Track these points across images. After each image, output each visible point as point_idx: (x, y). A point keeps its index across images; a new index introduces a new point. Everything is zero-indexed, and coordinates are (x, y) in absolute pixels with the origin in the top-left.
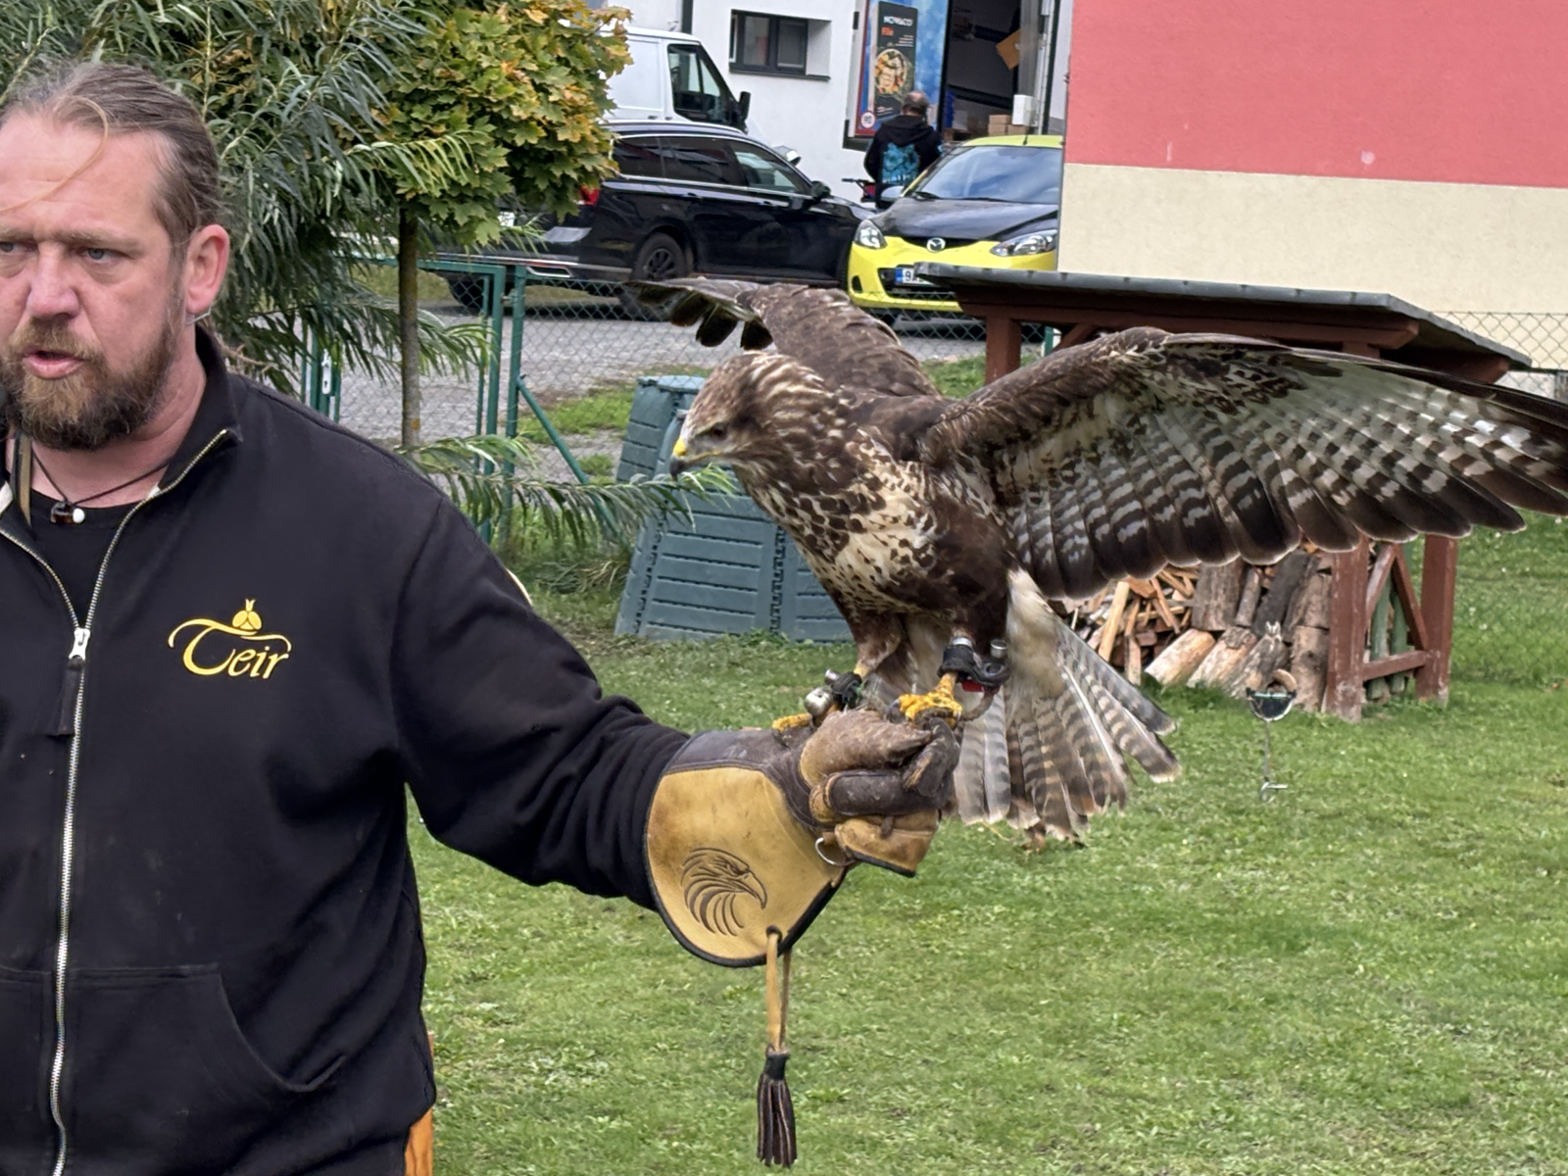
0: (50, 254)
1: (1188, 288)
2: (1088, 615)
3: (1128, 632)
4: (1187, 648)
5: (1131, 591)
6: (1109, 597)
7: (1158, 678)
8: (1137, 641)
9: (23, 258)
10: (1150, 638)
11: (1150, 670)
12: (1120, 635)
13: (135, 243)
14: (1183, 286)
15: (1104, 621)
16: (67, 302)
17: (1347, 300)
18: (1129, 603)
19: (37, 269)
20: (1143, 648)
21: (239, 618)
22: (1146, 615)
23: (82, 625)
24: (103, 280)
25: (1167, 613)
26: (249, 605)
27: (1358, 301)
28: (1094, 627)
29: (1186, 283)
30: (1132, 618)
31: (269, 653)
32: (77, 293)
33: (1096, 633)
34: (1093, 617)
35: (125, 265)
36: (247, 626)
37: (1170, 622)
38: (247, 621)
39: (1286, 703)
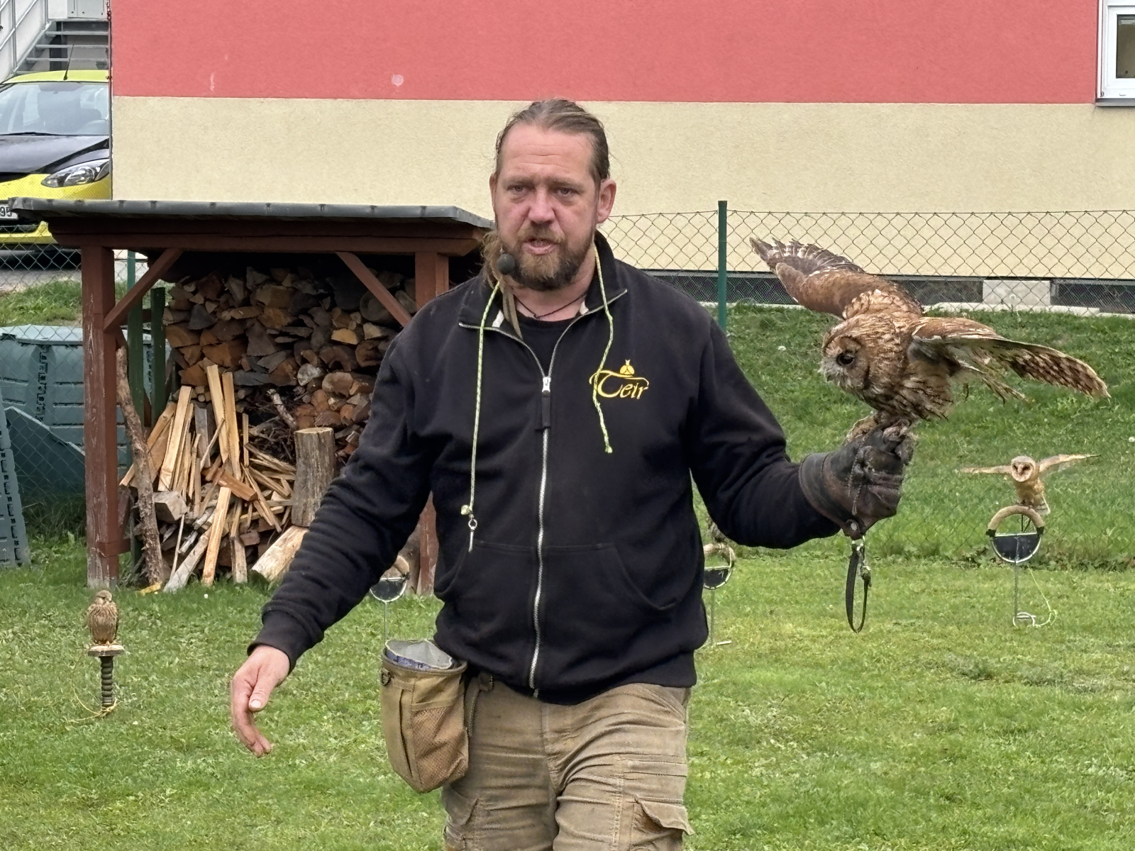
0: (542, 193)
1: (271, 209)
2: (194, 520)
3: (233, 534)
4: (289, 545)
5: (232, 495)
6: (214, 502)
7: (265, 574)
8: (241, 541)
9: (526, 195)
10: (253, 538)
11: (256, 568)
12: (225, 537)
13: (580, 186)
14: (265, 208)
15: (210, 525)
16: (550, 215)
17: (418, 213)
18: (231, 506)
19: (535, 200)
20: (247, 548)
21: (623, 370)
22: (249, 516)
23: (547, 375)
24: (567, 203)
25: (267, 513)
26: (628, 362)
27: (427, 214)
28: (201, 531)
29: (268, 205)
30: (236, 520)
31: (639, 386)
32: (555, 211)
33: (202, 537)
34: (199, 522)
35: (576, 198)
36: (627, 373)
37: (272, 521)
38: (627, 370)
39: (401, 585)
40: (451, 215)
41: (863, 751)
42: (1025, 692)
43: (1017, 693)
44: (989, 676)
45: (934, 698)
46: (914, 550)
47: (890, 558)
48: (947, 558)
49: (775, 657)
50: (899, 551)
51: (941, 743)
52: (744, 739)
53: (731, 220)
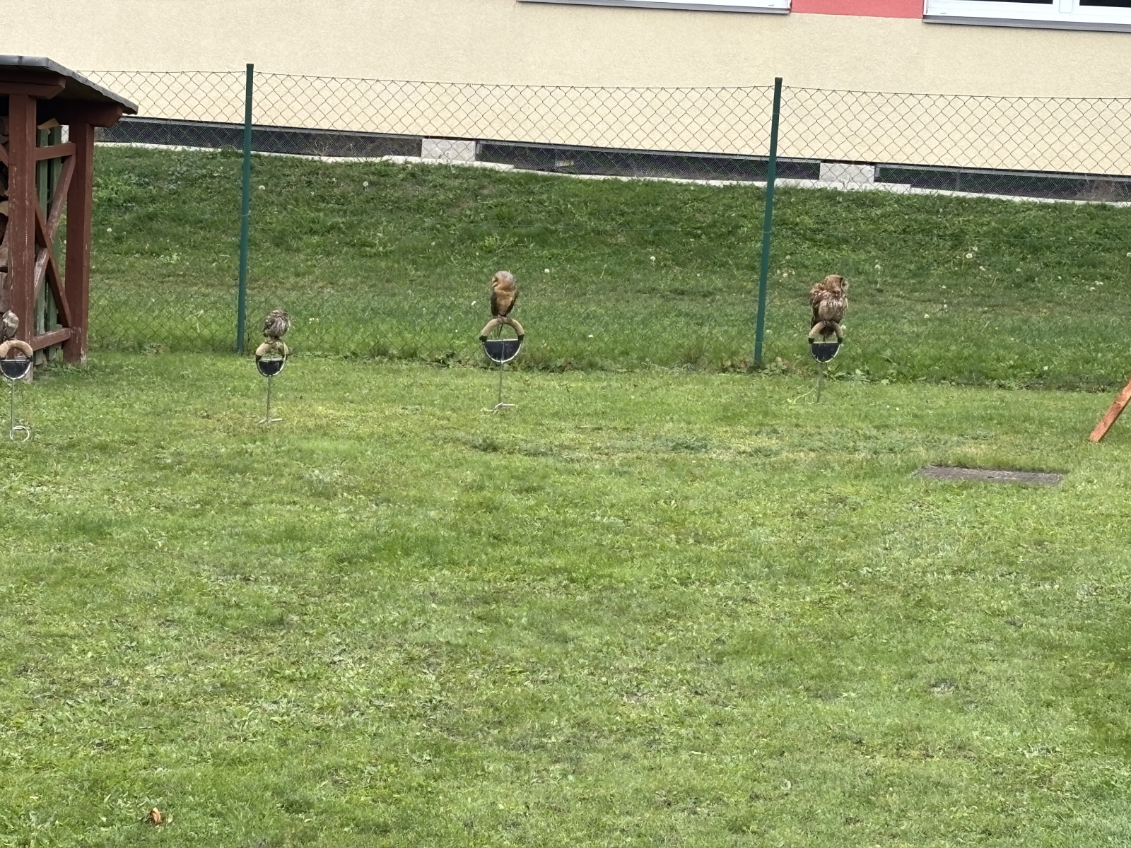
17: (15, 61)
27: (23, 63)
39: (26, 366)
40: (44, 65)
41: (420, 502)
42: (528, 462)
43: (520, 462)
44: (495, 449)
45: (458, 464)
46: (395, 352)
47: (377, 359)
48: (423, 360)
49: (324, 431)
50: (383, 352)
51: (475, 498)
52: (323, 493)
53: (256, 80)
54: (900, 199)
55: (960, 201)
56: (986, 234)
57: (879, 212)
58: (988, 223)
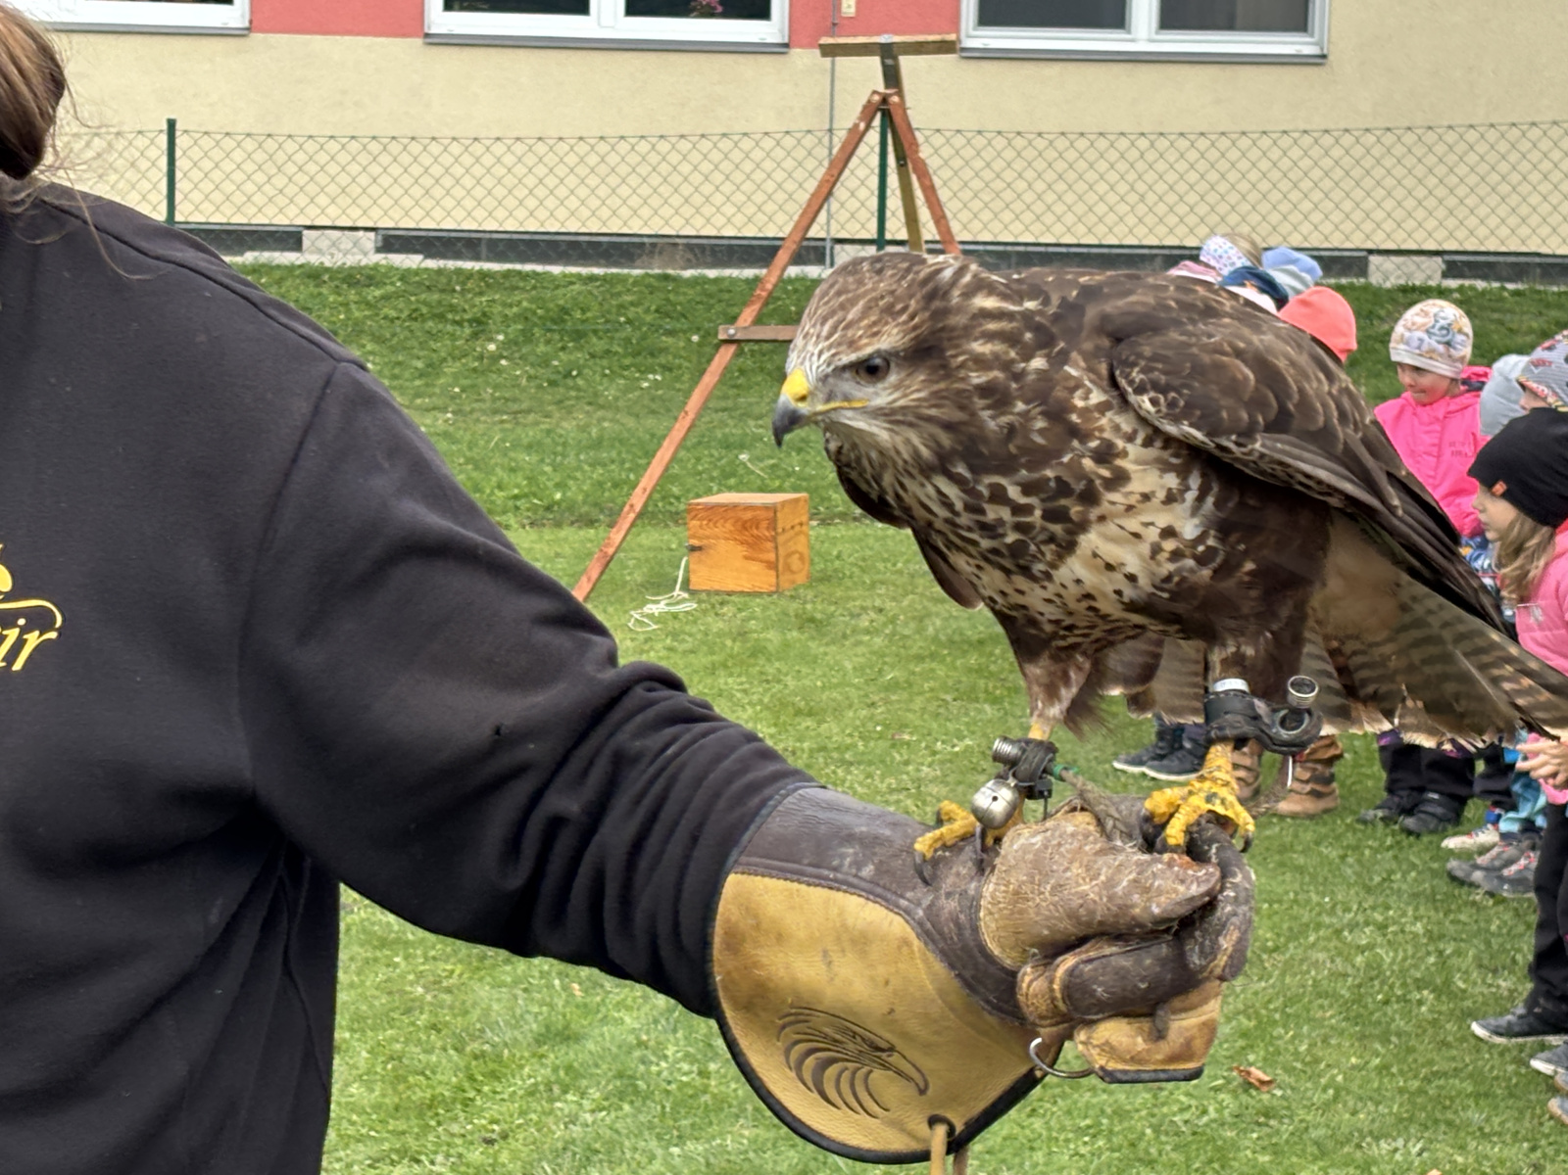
54: (405, 275)
55: (484, 275)
56: (517, 318)
57: (378, 293)
58: (520, 302)
